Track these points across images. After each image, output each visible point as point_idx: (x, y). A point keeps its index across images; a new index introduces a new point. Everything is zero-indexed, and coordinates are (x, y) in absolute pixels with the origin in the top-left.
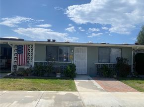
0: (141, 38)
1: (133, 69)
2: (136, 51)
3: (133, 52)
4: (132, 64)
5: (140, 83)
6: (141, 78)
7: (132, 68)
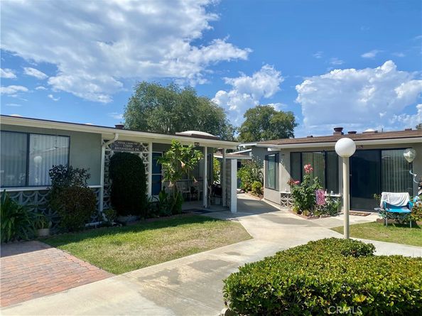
0: (133, 115)
1: (105, 199)
2: (112, 146)
3: (104, 150)
4: (102, 186)
5: (119, 243)
6: (124, 224)
7: (102, 196)
